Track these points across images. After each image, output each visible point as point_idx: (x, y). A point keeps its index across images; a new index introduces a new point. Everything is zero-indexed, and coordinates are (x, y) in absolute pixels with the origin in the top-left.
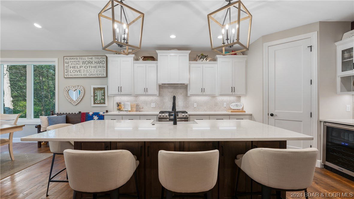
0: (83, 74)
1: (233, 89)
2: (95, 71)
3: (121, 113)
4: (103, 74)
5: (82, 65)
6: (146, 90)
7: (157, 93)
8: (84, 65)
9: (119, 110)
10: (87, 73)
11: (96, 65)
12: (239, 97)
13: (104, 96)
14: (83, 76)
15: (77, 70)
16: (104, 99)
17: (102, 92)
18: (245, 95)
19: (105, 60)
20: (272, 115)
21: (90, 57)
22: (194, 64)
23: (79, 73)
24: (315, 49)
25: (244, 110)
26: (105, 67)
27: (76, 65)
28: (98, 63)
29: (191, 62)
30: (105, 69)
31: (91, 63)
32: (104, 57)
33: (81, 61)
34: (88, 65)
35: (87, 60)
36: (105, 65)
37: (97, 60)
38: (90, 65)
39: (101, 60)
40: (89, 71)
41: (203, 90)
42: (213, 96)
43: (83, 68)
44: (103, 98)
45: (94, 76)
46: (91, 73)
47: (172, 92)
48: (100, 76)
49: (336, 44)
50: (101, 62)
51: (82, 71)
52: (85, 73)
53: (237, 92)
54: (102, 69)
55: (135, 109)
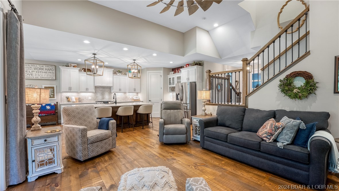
0: (35, 77)
1: (135, 90)
2: (46, 75)
3: (70, 103)
4: (53, 78)
5: (33, 70)
6: (87, 89)
7: (94, 91)
8: (35, 71)
9: (69, 101)
10: (39, 76)
11: (46, 71)
12: (138, 93)
13: (54, 92)
14: (35, 78)
15: (29, 73)
16: (54, 95)
17: (52, 90)
18: (140, 92)
19: (54, 68)
20: (150, 101)
21: (41, 65)
22: (115, 76)
23: (31, 76)
24: (162, 76)
25: (140, 99)
26: (54, 73)
27: (28, 70)
28: (48, 70)
29: (114, 75)
30: (54, 74)
31: (42, 69)
32: (53, 66)
33: (33, 67)
34: (39, 71)
35: (38, 67)
36: (54, 71)
37: (48, 68)
38: (41, 70)
39: (51, 68)
40: (40, 75)
41: (120, 90)
42: (125, 93)
43: (35, 73)
44: (53, 93)
45: (45, 79)
46: (42, 77)
47: (102, 91)
48: (50, 79)
49: (168, 75)
50: (51, 69)
51: (34, 75)
52: (37, 76)
53: (137, 91)
54: (52, 74)
55: (78, 101)
